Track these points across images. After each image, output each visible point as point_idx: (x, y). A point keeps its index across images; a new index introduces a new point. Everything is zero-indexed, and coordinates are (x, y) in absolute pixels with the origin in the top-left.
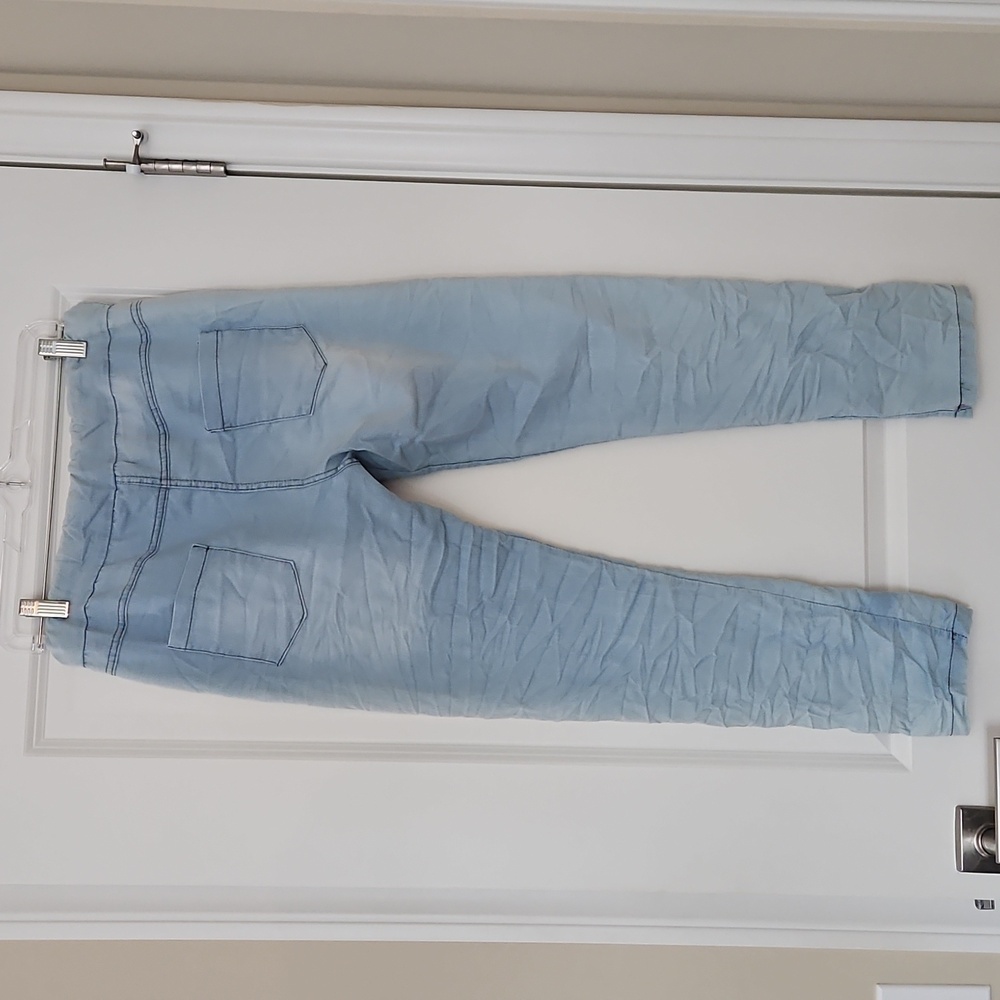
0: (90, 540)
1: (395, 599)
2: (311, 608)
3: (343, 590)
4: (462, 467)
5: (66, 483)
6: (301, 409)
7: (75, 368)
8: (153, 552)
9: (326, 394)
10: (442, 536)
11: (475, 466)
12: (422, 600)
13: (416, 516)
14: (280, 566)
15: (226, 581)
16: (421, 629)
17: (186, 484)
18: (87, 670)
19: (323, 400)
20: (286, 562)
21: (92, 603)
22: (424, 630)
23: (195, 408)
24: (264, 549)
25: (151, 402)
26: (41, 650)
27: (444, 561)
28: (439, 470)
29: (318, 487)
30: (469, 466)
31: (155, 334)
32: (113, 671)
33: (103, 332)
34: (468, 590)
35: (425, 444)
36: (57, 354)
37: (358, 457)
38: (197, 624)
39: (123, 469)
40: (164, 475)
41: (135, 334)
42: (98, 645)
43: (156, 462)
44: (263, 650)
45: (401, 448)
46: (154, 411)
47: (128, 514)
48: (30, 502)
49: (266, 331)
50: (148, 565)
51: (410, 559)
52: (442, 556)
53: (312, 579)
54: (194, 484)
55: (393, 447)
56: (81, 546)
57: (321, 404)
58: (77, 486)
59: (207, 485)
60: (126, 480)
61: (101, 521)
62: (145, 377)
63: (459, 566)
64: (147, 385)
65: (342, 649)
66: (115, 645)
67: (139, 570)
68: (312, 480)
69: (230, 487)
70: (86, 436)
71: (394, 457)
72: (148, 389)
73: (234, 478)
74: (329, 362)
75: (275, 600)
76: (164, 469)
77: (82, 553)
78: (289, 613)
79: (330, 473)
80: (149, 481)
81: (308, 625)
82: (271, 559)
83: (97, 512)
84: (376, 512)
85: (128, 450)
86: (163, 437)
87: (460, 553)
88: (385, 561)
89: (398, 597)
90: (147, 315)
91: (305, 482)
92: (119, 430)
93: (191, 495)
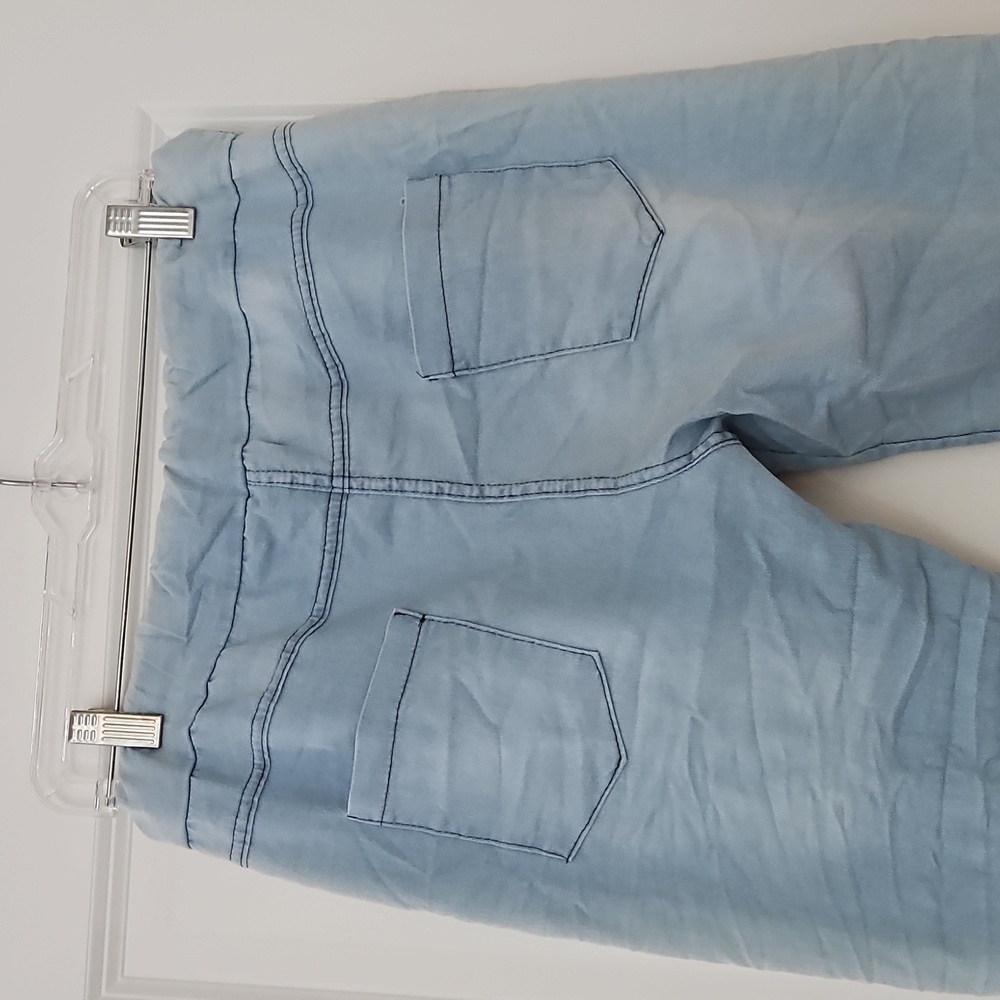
0: (199, 594)
1: (815, 732)
2: (636, 747)
3: (703, 711)
4: (955, 445)
5: (158, 485)
6: (609, 328)
7: (171, 259)
8: (318, 623)
9: (664, 294)
10: (921, 598)
11: (983, 441)
12: (874, 736)
13: (866, 557)
14: (572, 662)
15: (459, 688)
16: (872, 799)
17: (381, 485)
18: (194, 853)
19: (656, 307)
20: (583, 653)
21: (202, 723)
22: (880, 800)
23: (395, 331)
24: (537, 624)
25: (312, 322)
26: (111, 809)
27: (925, 654)
28: (903, 451)
29: (649, 494)
30: (969, 443)
31: (320, 190)
32: (244, 859)
33: (223, 187)
34: (977, 715)
35: (880, 397)
36: (142, 234)
37: (735, 428)
38: (401, 775)
39: (260, 455)
40: (337, 466)
41: (284, 190)
42: (214, 809)
43: (323, 442)
44: (537, 828)
45: (830, 408)
46: (319, 339)
47: (272, 545)
48: (95, 518)
49: (536, 169)
50: (308, 649)
51: (849, 649)
52: (920, 641)
53: (637, 688)
54: (396, 485)
55: (812, 406)
56: (183, 606)
57: (652, 317)
58: (177, 492)
59: (421, 487)
60: (264, 478)
61: (220, 560)
62: (301, 272)
63: (956, 662)
64: (304, 288)
65: (700, 832)
66: (244, 809)
67: (290, 659)
68: (635, 479)
69: (467, 491)
70: (192, 391)
71: (812, 427)
72: (306, 295)
73: (474, 472)
74: (668, 227)
75: (559, 731)
76: (338, 455)
77: (186, 621)
78: (589, 756)
79: (676, 465)
80: (309, 480)
81: (629, 779)
82: (551, 645)
83: (213, 541)
84: (781, 547)
85: (271, 418)
86: (336, 390)
87: (959, 635)
88: (796, 653)
89: (820, 727)
90: (306, 149)
91: (622, 483)
92: (255, 379)
93: (391, 508)
